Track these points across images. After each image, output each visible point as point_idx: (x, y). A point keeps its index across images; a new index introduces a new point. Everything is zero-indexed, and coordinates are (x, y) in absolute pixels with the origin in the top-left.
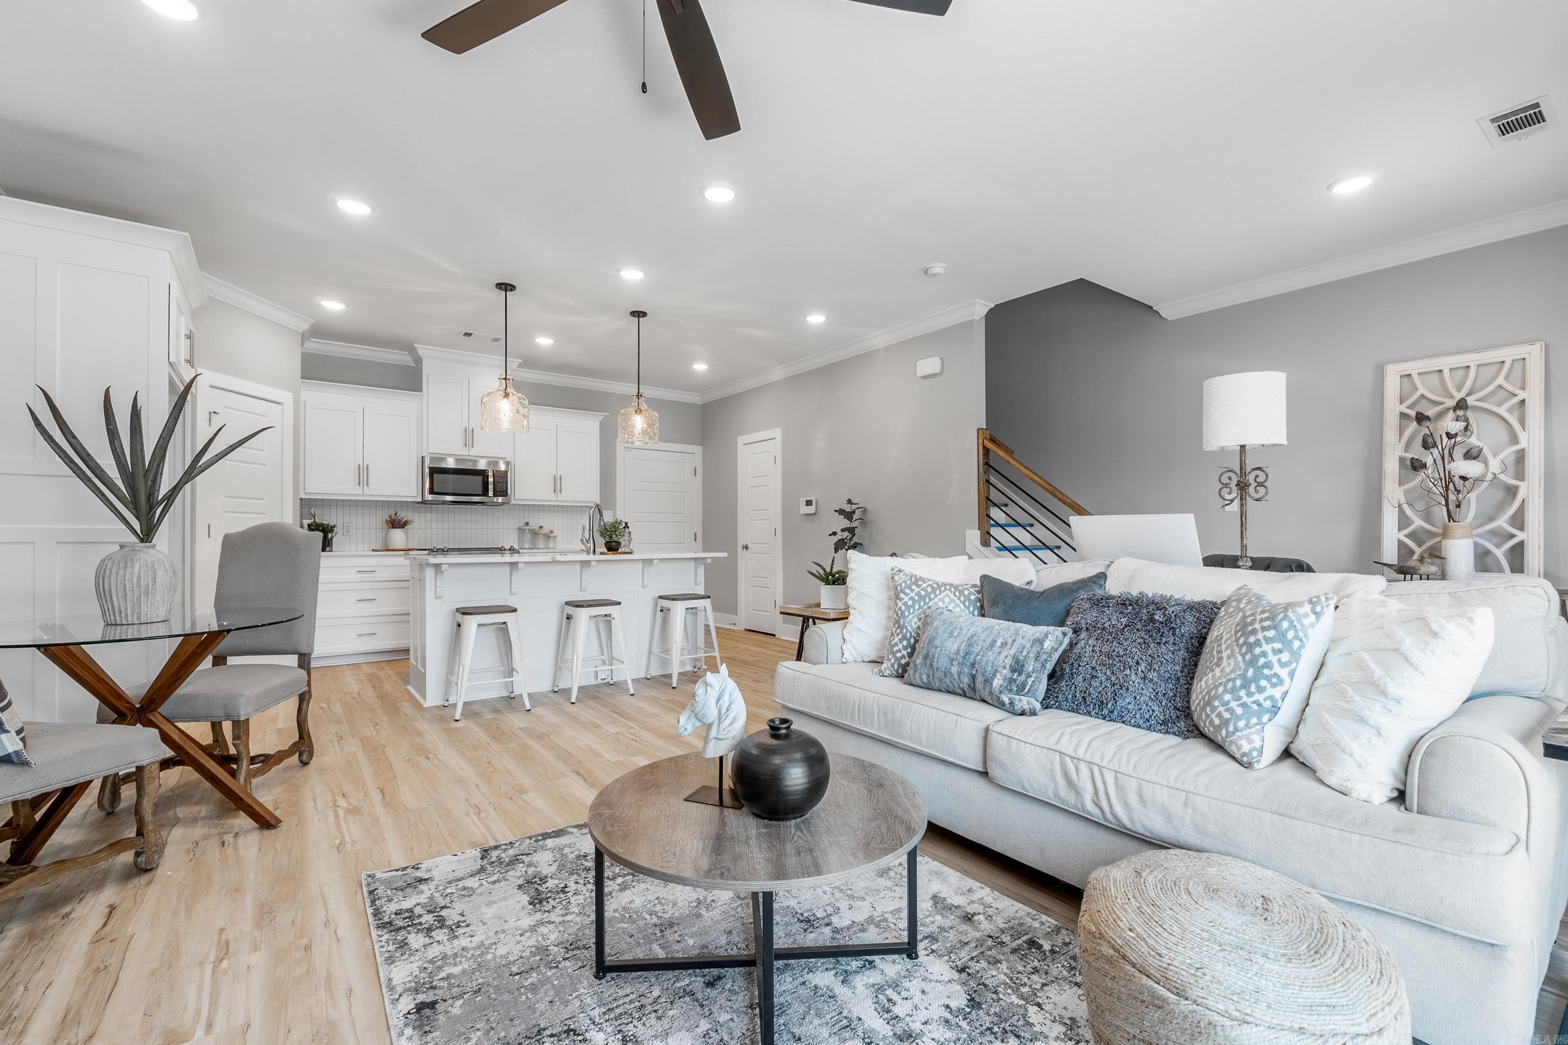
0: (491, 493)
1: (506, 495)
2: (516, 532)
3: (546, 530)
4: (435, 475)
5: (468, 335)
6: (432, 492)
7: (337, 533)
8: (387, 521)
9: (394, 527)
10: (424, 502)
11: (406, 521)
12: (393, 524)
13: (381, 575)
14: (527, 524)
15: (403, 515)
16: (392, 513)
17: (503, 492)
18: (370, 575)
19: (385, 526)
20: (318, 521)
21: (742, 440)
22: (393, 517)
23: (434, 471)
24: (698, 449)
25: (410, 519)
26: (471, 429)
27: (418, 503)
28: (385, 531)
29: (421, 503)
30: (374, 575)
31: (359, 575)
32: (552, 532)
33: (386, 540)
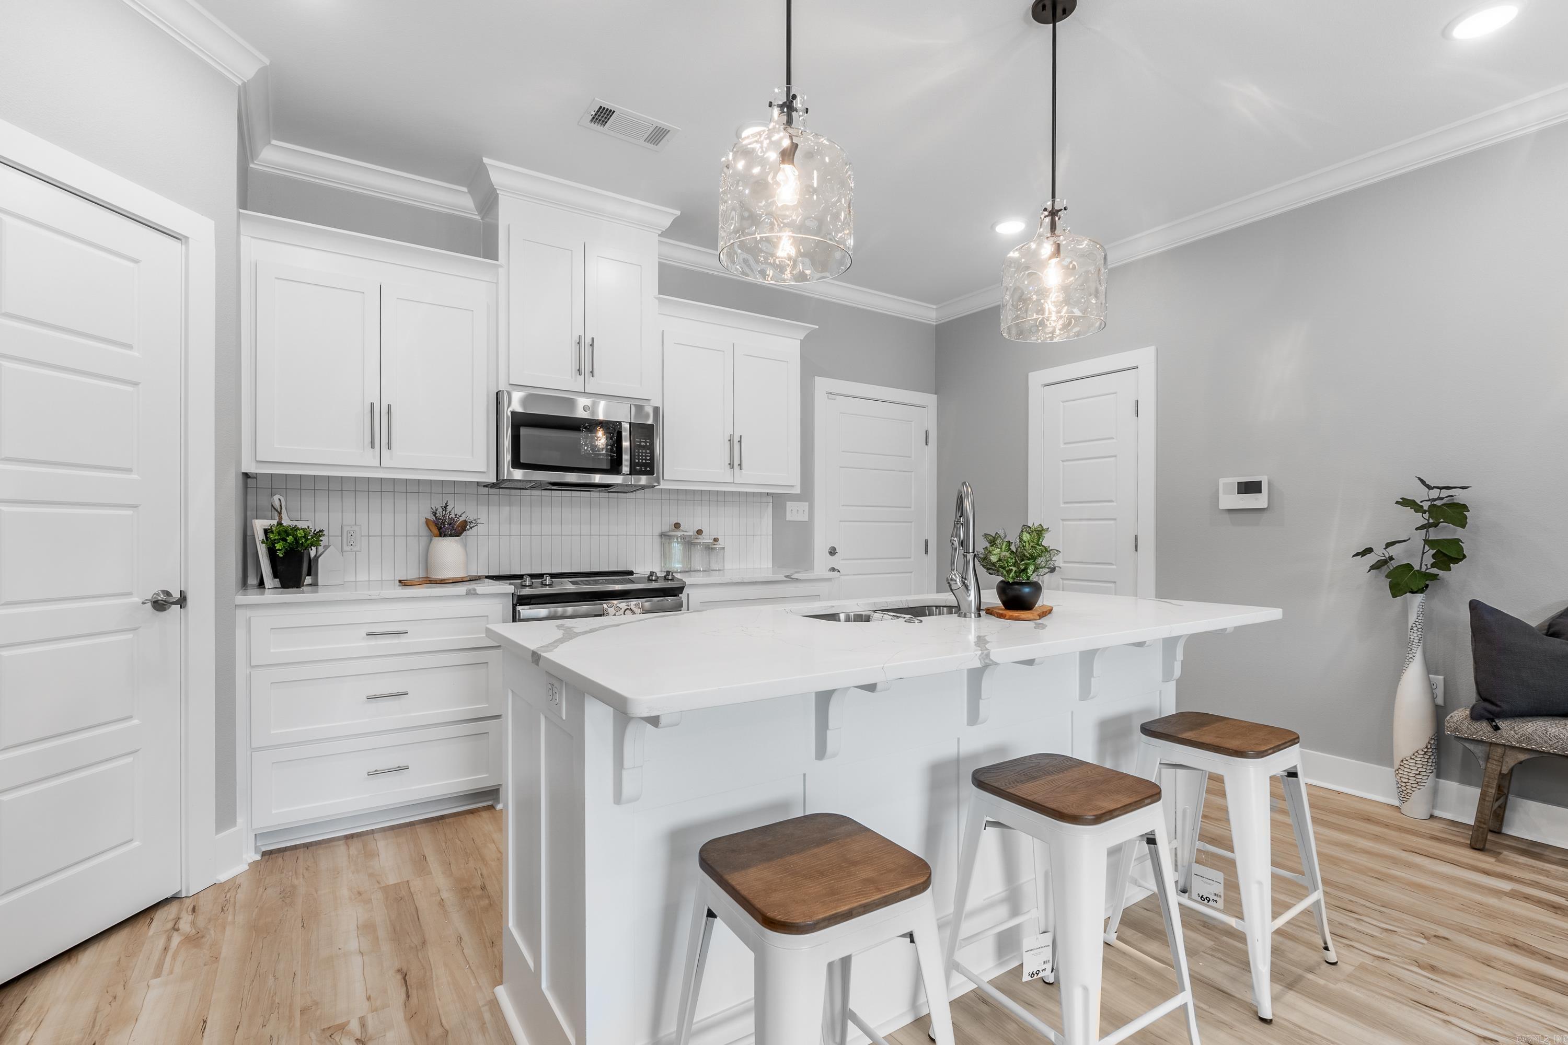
0: (626, 469)
1: (651, 473)
2: (657, 539)
3: (706, 539)
4: (524, 431)
5: (603, 115)
6: (517, 463)
7: (326, 547)
8: (427, 522)
9: (442, 534)
10: (499, 484)
11: (465, 523)
12: (439, 529)
13: (417, 639)
14: (677, 526)
15: (460, 509)
16: (438, 504)
17: (646, 465)
18: (394, 641)
19: (424, 531)
20: (286, 522)
21: (1036, 379)
22: (440, 513)
23: (520, 422)
24: (930, 400)
25: (471, 516)
26: (588, 341)
27: (486, 486)
28: (424, 541)
29: (493, 486)
30: (403, 640)
31: (373, 642)
32: (716, 540)
33: (426, 560)
